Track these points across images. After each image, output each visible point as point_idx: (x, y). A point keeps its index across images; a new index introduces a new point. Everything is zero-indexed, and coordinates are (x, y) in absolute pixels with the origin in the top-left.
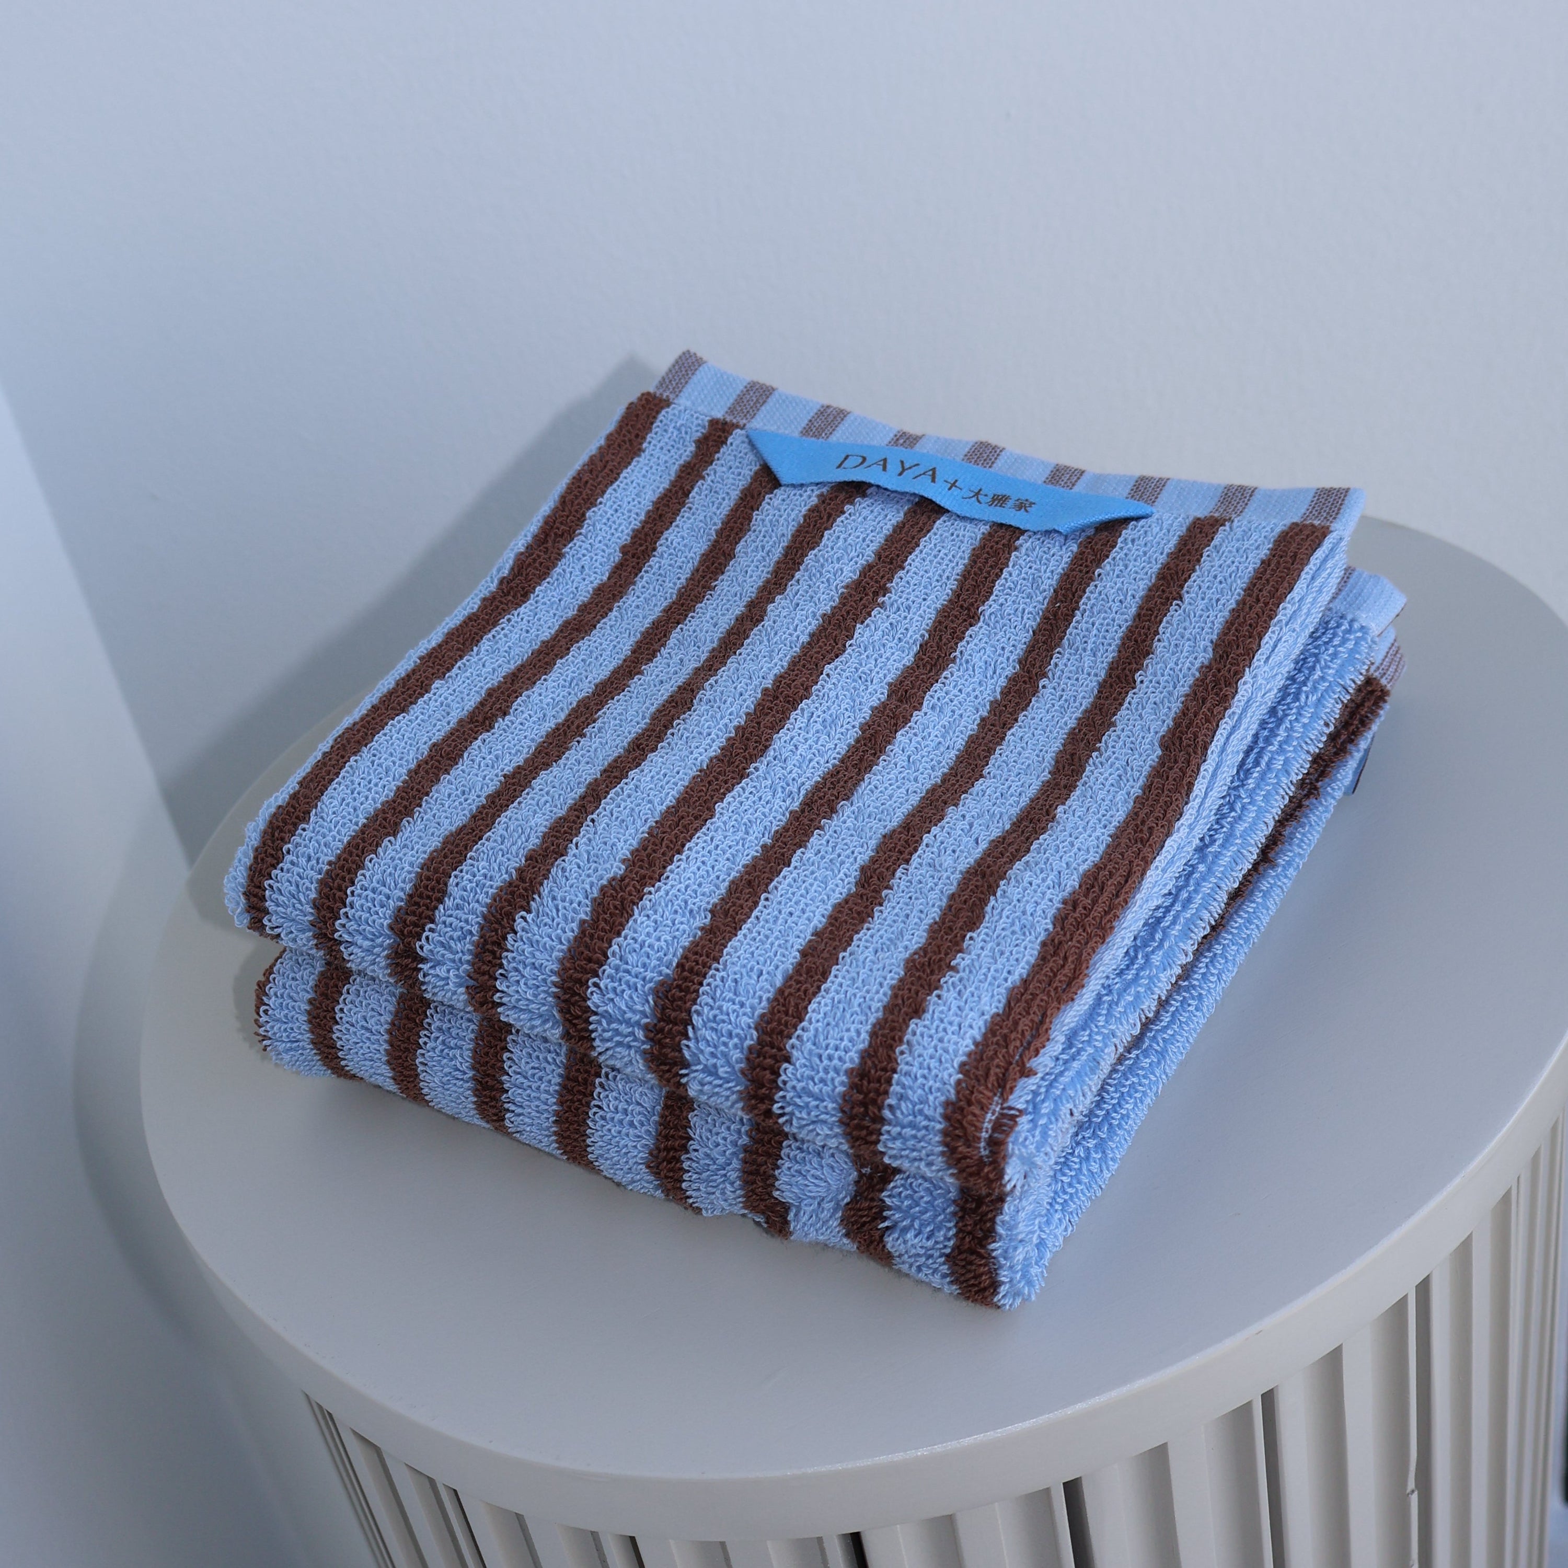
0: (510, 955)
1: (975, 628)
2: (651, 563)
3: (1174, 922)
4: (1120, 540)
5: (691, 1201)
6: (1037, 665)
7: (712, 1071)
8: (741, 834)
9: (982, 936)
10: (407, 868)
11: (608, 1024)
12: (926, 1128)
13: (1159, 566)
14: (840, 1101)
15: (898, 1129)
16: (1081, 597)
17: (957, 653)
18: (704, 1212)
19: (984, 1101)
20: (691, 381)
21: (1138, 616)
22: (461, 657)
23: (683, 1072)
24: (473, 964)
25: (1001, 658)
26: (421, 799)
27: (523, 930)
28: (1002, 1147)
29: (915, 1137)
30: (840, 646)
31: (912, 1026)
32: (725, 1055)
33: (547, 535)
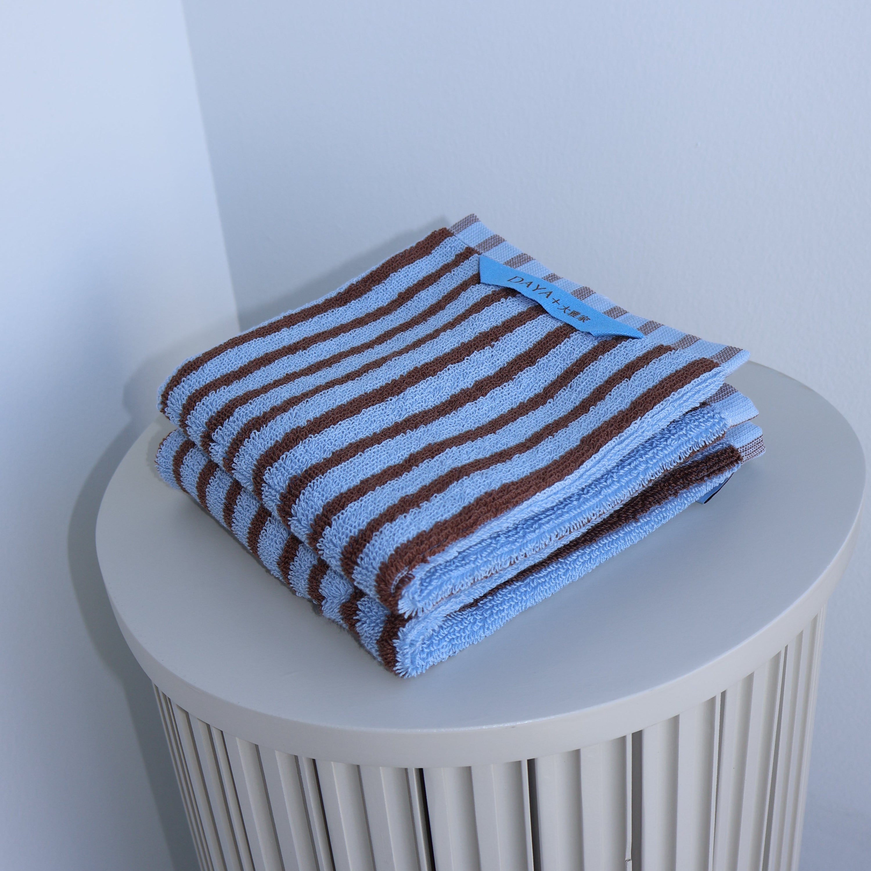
0: (243, 448)
1: (531, 368)
2: (408, 303)
3: (548, 522)
4: (619, 345)
5: (291, 585)
6: (551, 392)
7: (299, 521)
8: (367, 425)
9: (441, 497)
10: (224, 400)
11: (268, 489)
12: (371, 572)
13: (630, 361)
14: (343, 549)
15: (361, 569)
16: (587, 366)
17: (516, 377)
18: (297, 593)
19: (399, 567)
20: (468, 228)
21: (607, 382)
22: (302, 321)
23: (289, 519)
24: (229, 448)
25: (536, 385)
26: (248, 374)
27: (253, 438)
28: (399, 590)
29: (366, 574)
30: (462, 358)
31: (386, 525)
32: (307, 516)
33: (369, 279)
